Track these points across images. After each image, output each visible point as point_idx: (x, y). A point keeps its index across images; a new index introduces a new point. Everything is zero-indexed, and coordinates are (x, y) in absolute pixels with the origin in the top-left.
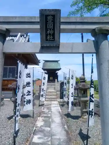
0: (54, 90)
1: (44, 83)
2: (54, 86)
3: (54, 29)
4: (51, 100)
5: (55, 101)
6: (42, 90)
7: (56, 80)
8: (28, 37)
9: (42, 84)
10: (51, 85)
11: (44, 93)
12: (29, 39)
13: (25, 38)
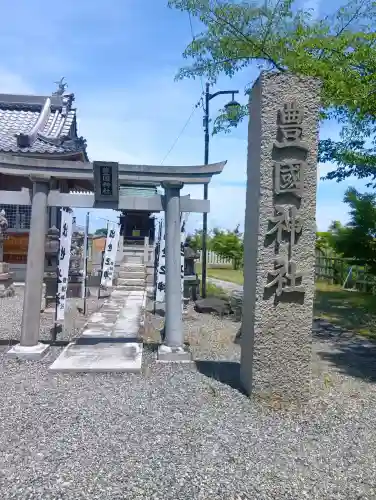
0: (140, 265)
1: (110, 246)
2: (140, 254)
3: (111, 182)
4: (131, 287)
5: (139, 290)
6: (105, 261)
7: (147, 239)
8: (73, 112)
9: (107, 248)
10: (135, 251)
11: (111, 269)
12: (75, 118)
13: (63, 116)
